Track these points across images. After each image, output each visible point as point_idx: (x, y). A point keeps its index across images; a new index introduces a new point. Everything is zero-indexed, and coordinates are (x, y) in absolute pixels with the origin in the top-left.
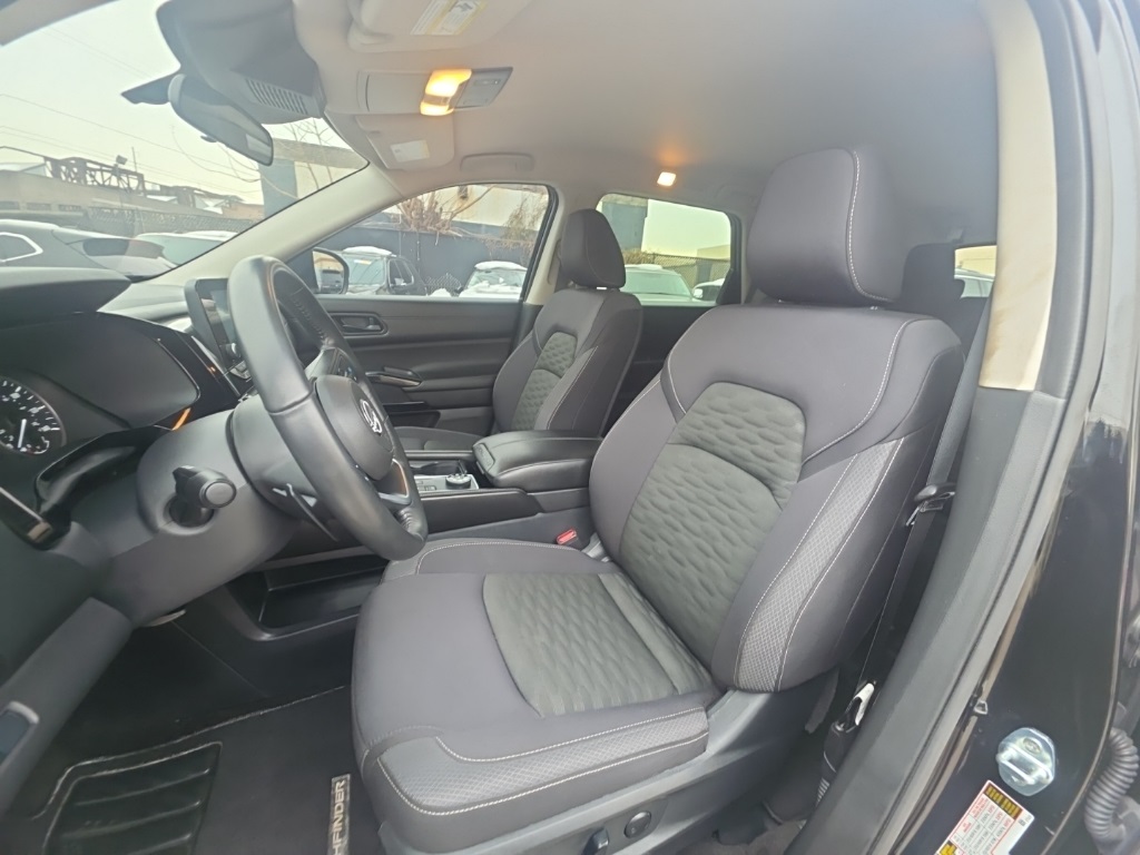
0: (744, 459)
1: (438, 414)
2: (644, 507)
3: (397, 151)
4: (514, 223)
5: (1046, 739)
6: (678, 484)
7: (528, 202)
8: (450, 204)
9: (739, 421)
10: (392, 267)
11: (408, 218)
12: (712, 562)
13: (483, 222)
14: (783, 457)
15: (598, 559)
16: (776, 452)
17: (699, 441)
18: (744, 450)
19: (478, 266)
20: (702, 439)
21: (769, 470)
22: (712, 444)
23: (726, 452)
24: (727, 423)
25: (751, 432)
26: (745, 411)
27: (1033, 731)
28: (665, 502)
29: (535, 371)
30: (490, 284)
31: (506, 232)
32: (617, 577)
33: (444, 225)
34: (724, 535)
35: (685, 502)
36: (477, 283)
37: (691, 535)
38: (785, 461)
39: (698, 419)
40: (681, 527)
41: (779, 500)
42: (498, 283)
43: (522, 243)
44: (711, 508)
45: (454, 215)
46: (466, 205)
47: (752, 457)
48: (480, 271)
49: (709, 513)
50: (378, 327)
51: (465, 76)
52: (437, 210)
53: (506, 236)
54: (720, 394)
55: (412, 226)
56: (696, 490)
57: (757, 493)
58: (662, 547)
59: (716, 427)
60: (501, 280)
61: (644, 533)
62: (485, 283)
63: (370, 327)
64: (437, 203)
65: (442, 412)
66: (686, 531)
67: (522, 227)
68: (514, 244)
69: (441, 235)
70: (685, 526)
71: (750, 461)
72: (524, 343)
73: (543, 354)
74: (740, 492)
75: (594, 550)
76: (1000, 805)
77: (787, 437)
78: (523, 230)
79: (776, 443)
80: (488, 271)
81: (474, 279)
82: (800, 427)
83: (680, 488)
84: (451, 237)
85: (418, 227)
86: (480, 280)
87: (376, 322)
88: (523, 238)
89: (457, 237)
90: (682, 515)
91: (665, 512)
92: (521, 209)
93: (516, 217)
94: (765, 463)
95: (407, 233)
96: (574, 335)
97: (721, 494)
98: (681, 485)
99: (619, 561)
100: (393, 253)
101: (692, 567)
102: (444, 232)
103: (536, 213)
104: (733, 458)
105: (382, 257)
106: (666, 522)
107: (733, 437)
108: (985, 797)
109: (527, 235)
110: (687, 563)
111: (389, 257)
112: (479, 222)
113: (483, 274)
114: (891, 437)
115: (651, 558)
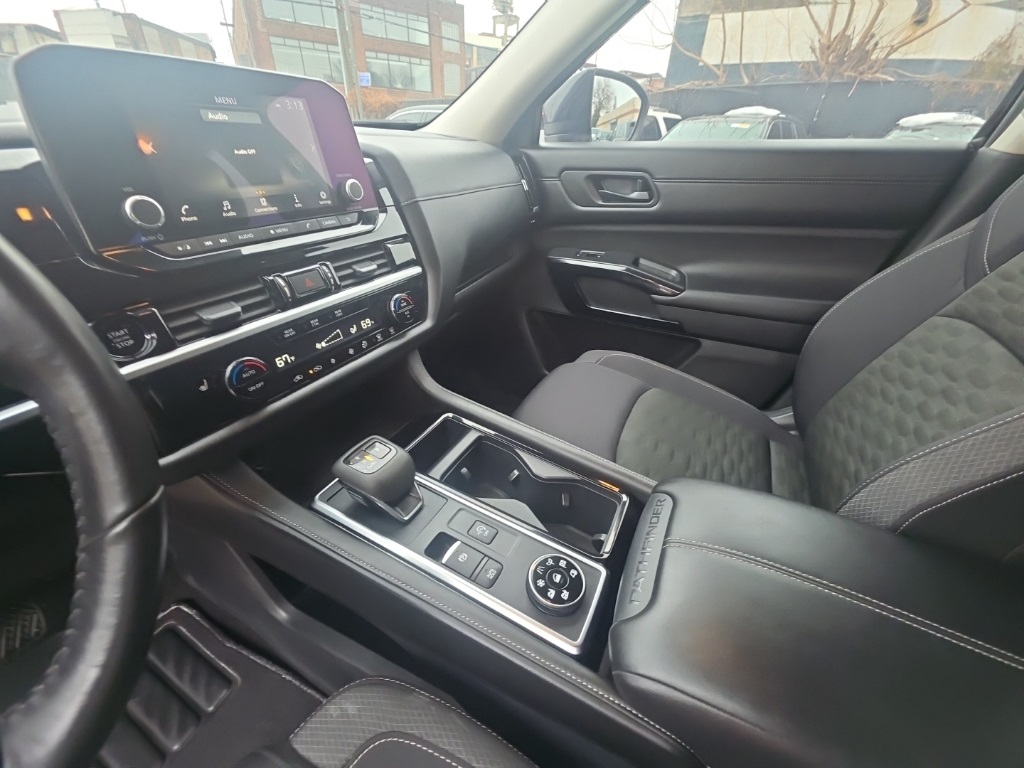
1: (699, 345)
4: (995, 54)
8: (893, 35)
11: (822, 64)
19: (903, 122)
29: (937, 320)
31: (976, 68)
33: (871, 68)
45: (893, 50)
46: (919, 32)
48: (903, 128)
50: (645, 195)
52: (870, 47)
53: (972, 75)
55: (824, 74)
63: (635, 195)
64: (873, 36)
65: (705, 343)
67: (1006, 61)
69: (861, 82)
72: (936, 248)
73: (988, 281)
80: (916, 128)
84: (876, 83)
85: (831, 74)
87: (646, 187)
88: (1002, 77)
89: (887, 82)
92: (1011, 35)
93: (1000, 45)
95: (814, 85)
100: (783, 110)
102: (868, 77)
105: (767, 117)
111: (777, 118)
112: (932, 57)
113: (907, 132)
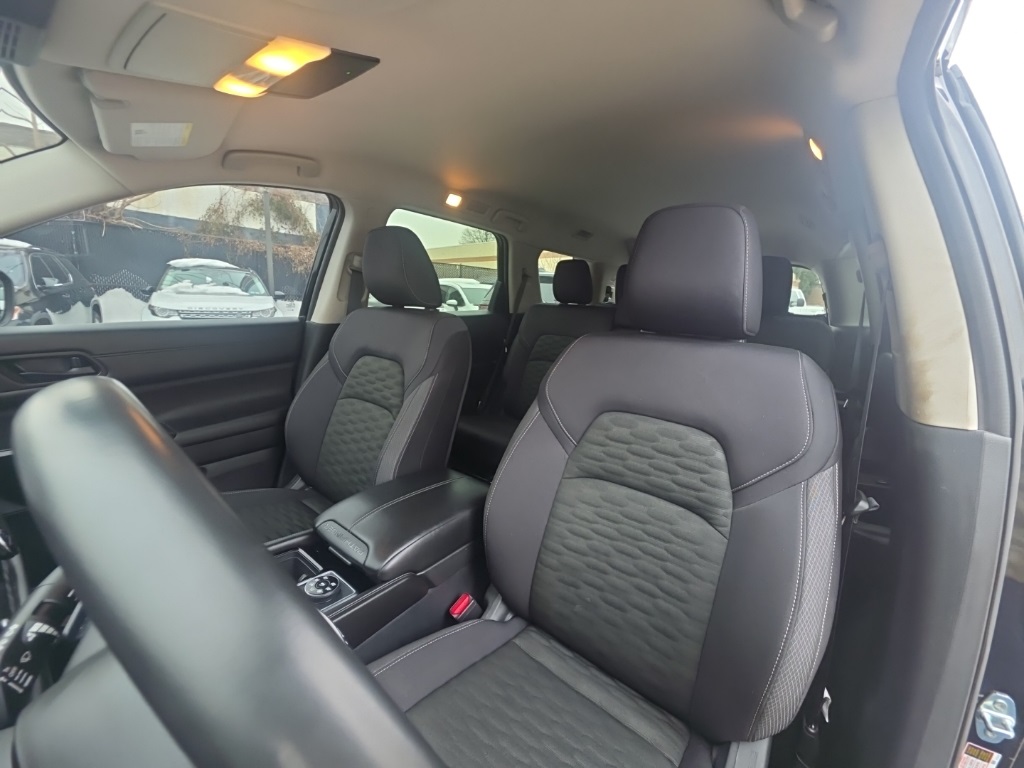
0: (666, 490)
2: (558, 553)
3: (139, 132)
4: (214, 217)
5: (1007, 697)
6: (591, 522)
7: (228, 196)
9: (650, 451)
10: (35, 261)
12: (661, 603)
13: (172, 214)
14: (714, 486)
15: (502, 621)
16: (702, 480)
17: (602, 472)
18: (665, 481)
19: (172, 263)
20: (606, 471)
21: (700, 499)
22: (620, 475)
23: (641, 484)
24: (634, 453)
25: (668, 463)
26: (654, 441)
27: (998, 694)
28: (581, 544)
29: (340, 401)
30: (194, 283)
31: (204, 226)
32: (534, 635)
33: (113, 215)
34: (668, 572)
35: (607, 540)
36: (173, 283)
37: (624, 576)
38: (717, 490)
39: (596, 451)
40: (610, 569)
41: (720, 529)
42: (205, 283)
43: (227, 239)
44: (641, 544)
47: (675, 486)
48: (175, 268)
49: (640, 549)
51: (322, 54)
53: (204, 231)
54: (618, 425)
56: (616, 526)
57: (693, 525)
58: (589, 593)
59: (622, 459)
60: (209, 279)
61: (561, 581)
62: (186, 283)
66: (615, 572)
67: (224, 222)
68: (217, 240)
69: (108, 225)
70: (614, 567)
71: (674, 491)
73: (349, 380)
74: (671, 524)
75: (496, 611)
76: (977, 757)
77: (712, 466)
78: (227, 226)
79: (700, 472)
80: (185, 269)
81: (169, 278)
82: (720, 455)
83: (595, 526)
84: (125, 228)
86: (177, 280)
88: (228, 234)
89: (134, 228)
90: (607, 555)
91: (584, 554)
92: (220, 204)
93: (216, 211)
94: (693, 492)
96: (396, 360)
97: (649, 527)
98: (597, 523)
99: (532, 616)
100: (34, 244)
101: (636, 611)
102: (114, 221)
103: (240, 209)
104: (649, 488)
105: (18, 250)
106: (589, 566)
107: (646, 467)
108: (966, 756)
109: (232, 232)
110: (628, 607)
111: (28, 251)
112: (164, 213)
113: (179, 272)
114: (827, 465)
115: (578, 608)
